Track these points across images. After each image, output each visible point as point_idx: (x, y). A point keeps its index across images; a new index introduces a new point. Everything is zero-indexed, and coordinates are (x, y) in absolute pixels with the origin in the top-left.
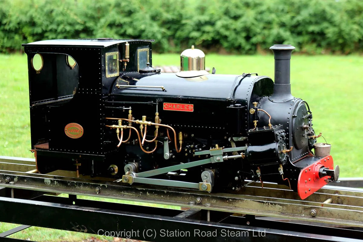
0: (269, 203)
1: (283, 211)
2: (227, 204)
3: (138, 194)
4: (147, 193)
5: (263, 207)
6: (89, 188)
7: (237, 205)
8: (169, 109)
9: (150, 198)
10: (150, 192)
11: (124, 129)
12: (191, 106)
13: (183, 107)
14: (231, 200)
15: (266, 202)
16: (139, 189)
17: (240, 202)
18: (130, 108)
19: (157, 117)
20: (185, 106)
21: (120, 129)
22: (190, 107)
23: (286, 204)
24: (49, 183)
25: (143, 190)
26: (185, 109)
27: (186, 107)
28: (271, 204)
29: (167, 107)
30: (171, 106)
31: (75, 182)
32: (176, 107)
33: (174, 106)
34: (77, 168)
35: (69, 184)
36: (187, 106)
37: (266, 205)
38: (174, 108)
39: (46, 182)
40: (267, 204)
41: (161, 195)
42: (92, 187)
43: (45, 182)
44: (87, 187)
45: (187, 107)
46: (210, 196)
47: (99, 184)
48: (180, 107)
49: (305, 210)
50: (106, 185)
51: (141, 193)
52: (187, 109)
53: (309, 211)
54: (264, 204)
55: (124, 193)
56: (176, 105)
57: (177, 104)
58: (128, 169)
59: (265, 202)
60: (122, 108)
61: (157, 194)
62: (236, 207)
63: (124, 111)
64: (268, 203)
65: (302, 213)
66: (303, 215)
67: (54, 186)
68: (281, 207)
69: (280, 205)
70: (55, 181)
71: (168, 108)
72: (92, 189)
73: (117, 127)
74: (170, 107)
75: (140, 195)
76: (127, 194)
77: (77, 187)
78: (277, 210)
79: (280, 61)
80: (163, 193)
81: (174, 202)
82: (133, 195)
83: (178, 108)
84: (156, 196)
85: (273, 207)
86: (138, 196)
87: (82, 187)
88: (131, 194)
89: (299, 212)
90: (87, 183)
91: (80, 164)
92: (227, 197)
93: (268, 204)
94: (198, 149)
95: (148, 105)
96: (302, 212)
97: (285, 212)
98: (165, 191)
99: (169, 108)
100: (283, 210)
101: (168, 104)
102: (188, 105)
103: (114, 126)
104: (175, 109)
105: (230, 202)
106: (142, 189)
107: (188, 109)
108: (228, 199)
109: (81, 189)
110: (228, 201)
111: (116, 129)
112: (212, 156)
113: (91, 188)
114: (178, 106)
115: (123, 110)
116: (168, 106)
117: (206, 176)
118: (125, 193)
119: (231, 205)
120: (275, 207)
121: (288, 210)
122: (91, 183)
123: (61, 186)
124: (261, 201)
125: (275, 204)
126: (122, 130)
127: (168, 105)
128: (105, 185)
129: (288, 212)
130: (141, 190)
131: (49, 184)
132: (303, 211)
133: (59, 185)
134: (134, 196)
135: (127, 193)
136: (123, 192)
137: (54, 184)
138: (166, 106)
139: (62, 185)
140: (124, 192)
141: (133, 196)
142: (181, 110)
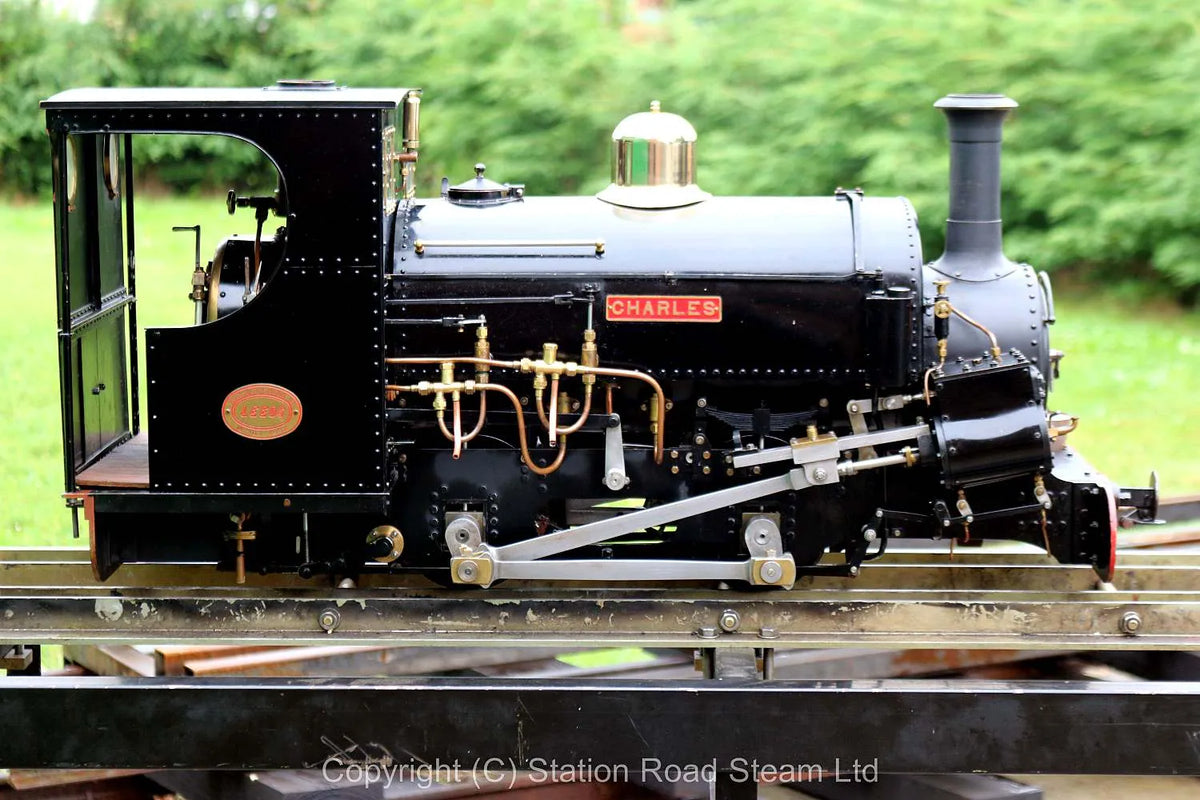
0: (981, 607)
1: (1029, 627)
2: (832, 623)
3: (493, 619)
4: (530, 612)
5: (959, 621)
6: (290, 618)
7: (866, 622)
8: (629, 317)
9: (541, 629)
10: (543, 609)
11: (463, 393)
12: (712, 303)
13: (683, 306)
14: (844, 609)
15: (971, 605)
16: (497, 602)
17: (879, 613)
18: (482, 319)
19: (590, 347)
20: (691, 303)
21: (448, 396)
22: (709, 306)
23: (1041, 603)
24: (114, 613)
25: (511, 603)
26: (690, 313)
27: (693, 306)
28: (989, 608)
29: (621, 309)
30: (637, 307)
31: (231, 600)
32: (655, 309)
33: (649, 307)
34: (241, 548)
35: (203, 610)
36: (697, 303)
37: (972, 615)
38: (648, 312)
39: (101, 612)
40: (974, 609)
41: (583, 615)
42: (304, 614)
43: (97, 610)
44: (280, 616)
45: (699, 308)
46: (771, 602)
47: (331, 600)
48: (671, 310)
49: (1101, 618)
50: (362, 602)
51: (506, 617)
52: (697, 314)
53: (1116, 618)
54: (962, 612)
55: (437, 623)
56: (654, 303)
57: (660, 297)
58: (462, 535)
59: (967, 603)
60: (456, 321)
61: (566, 615)
62: (863, 630)
63: (461, 331)
64: (978, 605)
65: (1093, 629)
66: (1097, 634)
67: (138, 623)
68: (1022, 615)
69: (1020, 608)
70: (144, 606)
71: (624, 315)
72: (301, 618)
73: (439, 390)
74: (633, 312)
75: (502, 622)
76: (449, 623)
77: (238, 618)
78: (1008, 626)
79: (973, 145)
80: (592, 609)
81: (635, 634)
82: (474, 625)
83: (663, 311)
84: (564, 621)
85: (996, 617)
86: (490, 626)
87: (259, 617)
88: (465, 624)
89: (1081, 627)
90: (282, 600)
91: (251, 536)
92: (831, 601)
93: (978, 610)
94: (745, 446)
95: (558, 305)
96: (1092, 625)
97: (1034, 630)
98: (600, 602)
99: (629, 313)
100: (1028, 624)
101: (625, 301)
102: (702, 301)
103: (423, 386)
104: (652, 317)
105: (842, 617)
106: (508, 601)
107: (703, 314)
108: (836, 607)
109: (257, 622)
110: (834, 613)
111: (432, 395)
112: (800, 466)
113: (298, 614)
114: (665, 305)
115: (459, 327)
116: (625, 308)
117: (763, 536)
118: (440, 623)
119: (846, 625)
120: (1002, 617)
121: (1045, 623)
122: (297, 600)
123: (170, 618)
124: (954, 602)
125: (1002, 608)
126: (456, 397)
127: (626, 304)
128: (357, 600)
129: (1046, 629)
130: (504, 607)
131: (116, 617)
132: (1096, 623)
133: (159, 618)
134: (475, 628)
135: (447, 619)
136: (430, 621)
137: (139, 616)
138: (618, 308)
139: (174, 616)
140: (435, 618)
141: (471, 628)
142: (676, 317)
